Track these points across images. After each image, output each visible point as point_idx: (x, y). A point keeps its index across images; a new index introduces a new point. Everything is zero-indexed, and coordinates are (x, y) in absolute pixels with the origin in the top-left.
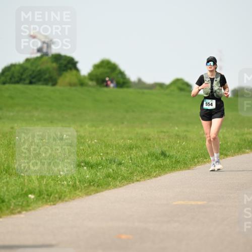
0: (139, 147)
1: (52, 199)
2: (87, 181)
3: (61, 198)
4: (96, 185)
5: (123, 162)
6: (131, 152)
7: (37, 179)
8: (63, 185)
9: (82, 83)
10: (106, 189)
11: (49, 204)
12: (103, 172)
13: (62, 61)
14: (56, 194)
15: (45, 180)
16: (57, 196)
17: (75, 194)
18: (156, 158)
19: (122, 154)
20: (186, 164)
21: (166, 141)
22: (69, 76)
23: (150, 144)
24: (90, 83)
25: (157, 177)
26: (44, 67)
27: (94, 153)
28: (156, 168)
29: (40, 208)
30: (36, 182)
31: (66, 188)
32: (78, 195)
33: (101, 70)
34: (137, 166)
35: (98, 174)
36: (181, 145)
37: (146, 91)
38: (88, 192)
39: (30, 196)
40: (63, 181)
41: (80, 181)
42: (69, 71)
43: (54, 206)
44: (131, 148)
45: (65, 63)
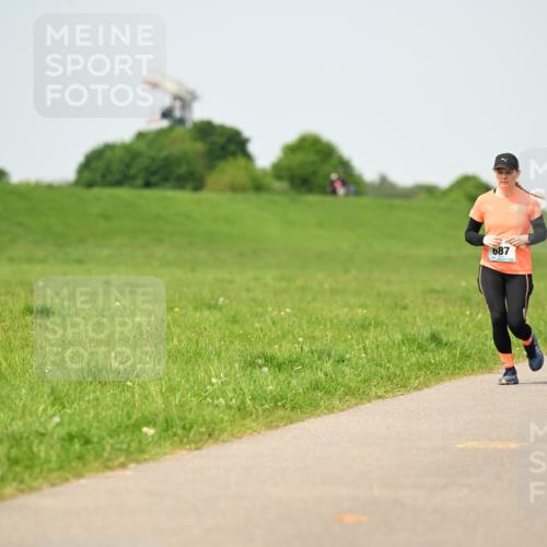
0: (383, 323)
1: (195, 435)
2: (269, 397)
3: (212, 434)
4: (288, 406)
5: (348, 356)
6: (365, 334)
7: (161, 392)
8: (217, 406)
9: (258, 186)
10: (311, 415)
11: (188, 447)
12: (303, 378)
13: (215, 138)
14: (201, 426)
15: (178, 395)
16: (203, 429)
17: (244, 426)
18: (420, 347)
19: (346, 340)
20: (485, 361)
21: (442, 311)
22: (230, 170)
23: (406, 319)
24: (277, 185)
25: (422, 389)
26: (176, 150)
27: (284, 336)
28: (420, 369)
29: (167, 457)
30: (160, 400)
31: (223, 412)
32: (251, 428)
33: (300, 157)
34: (377, 365)
35: (294, 382)
36: (474, 320)
37: (397, 202)
38: (272, 422)
39: (145, 429)
40: (218, 398)
41: (253, 399)
42: (231, 159)
43: (196, 452)
44: (364, 327)
45: (221, 140)
